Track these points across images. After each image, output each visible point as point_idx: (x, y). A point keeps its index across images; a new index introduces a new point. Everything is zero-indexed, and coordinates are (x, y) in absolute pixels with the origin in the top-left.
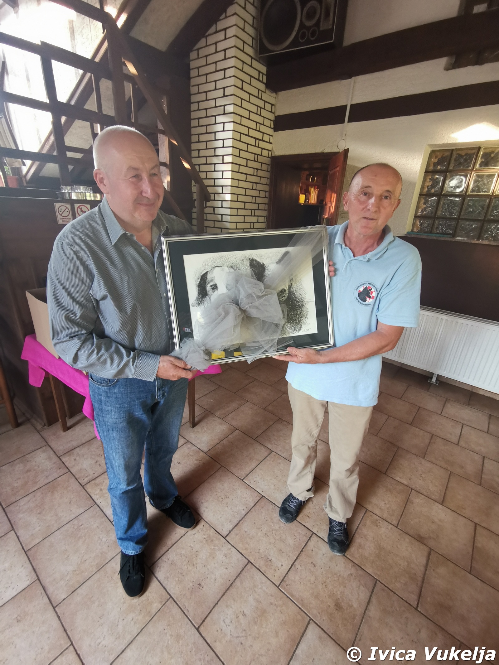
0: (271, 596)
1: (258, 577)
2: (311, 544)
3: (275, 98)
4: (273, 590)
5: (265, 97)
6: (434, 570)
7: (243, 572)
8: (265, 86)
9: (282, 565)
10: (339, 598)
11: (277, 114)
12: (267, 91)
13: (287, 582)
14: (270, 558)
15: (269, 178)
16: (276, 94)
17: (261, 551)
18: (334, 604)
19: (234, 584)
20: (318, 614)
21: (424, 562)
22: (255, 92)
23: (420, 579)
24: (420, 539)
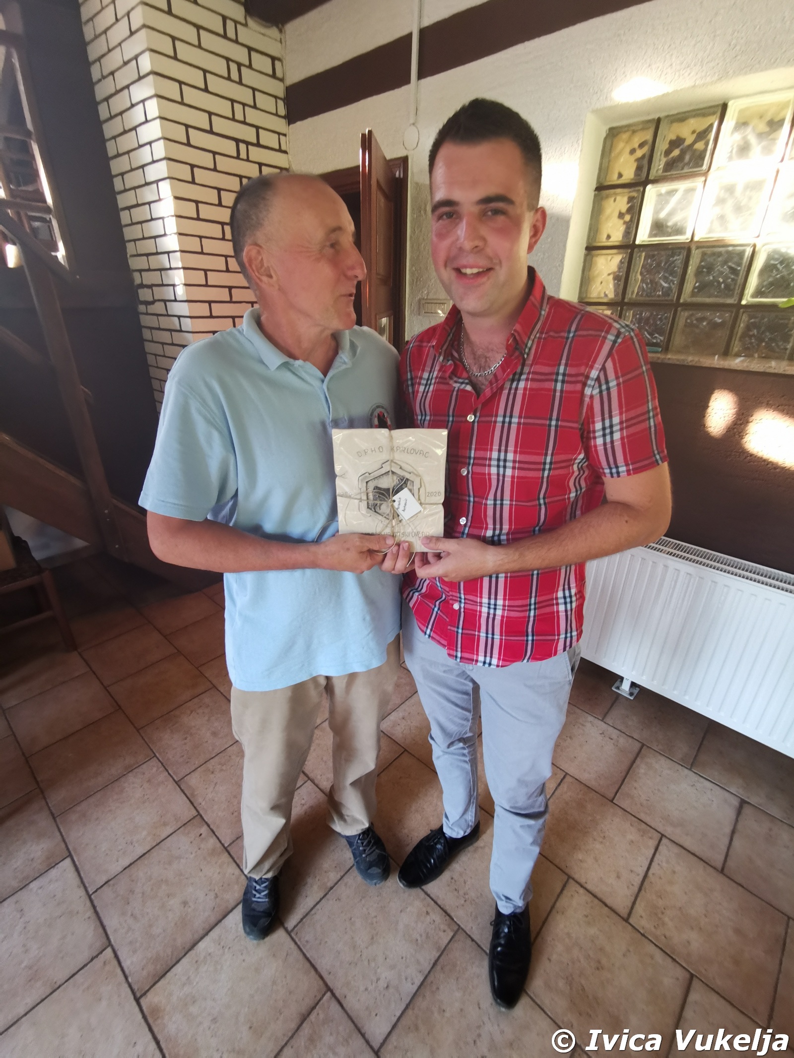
3: (278, 39)
5: (249, 36)
8: (242, 8)
11: (290, 80)
12: (251, 22)
16: (279, 29)
22: (213, 22)
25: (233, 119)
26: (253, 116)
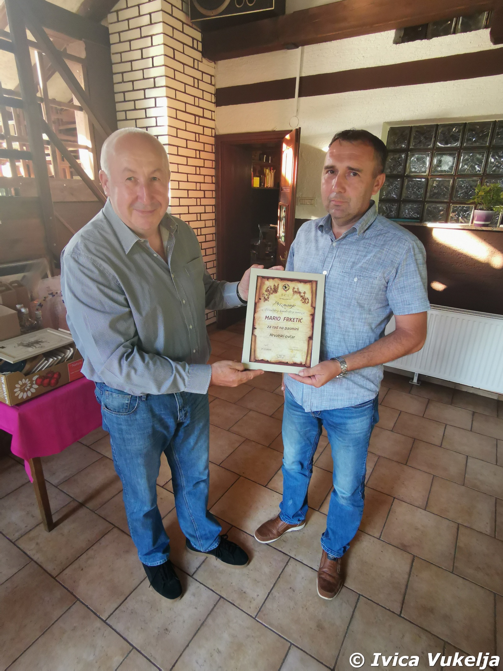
0: (248, 628)
1: (232, 611)
2: (289, 569)
3: (214, 68)
4: (249, 622)
5: (202, 67)
6: (417, 576)
7: (215, 609)
8: (201, 54)
9: (258, 595)
10: (321, 619)
11: (219, 86)
12: (204, 60)
13: (264, 612)
14: (244, 590)
15: (214, 161)
16: (215, 63)
17: (234, 584)
18: (315, 626)
19: (205, 623)
20: (299, 638)
21: (408, 569)
22: (190, 62)
23: (403, 587)
24: (403, 548)
25: (194, 105)
26: (203, 104)
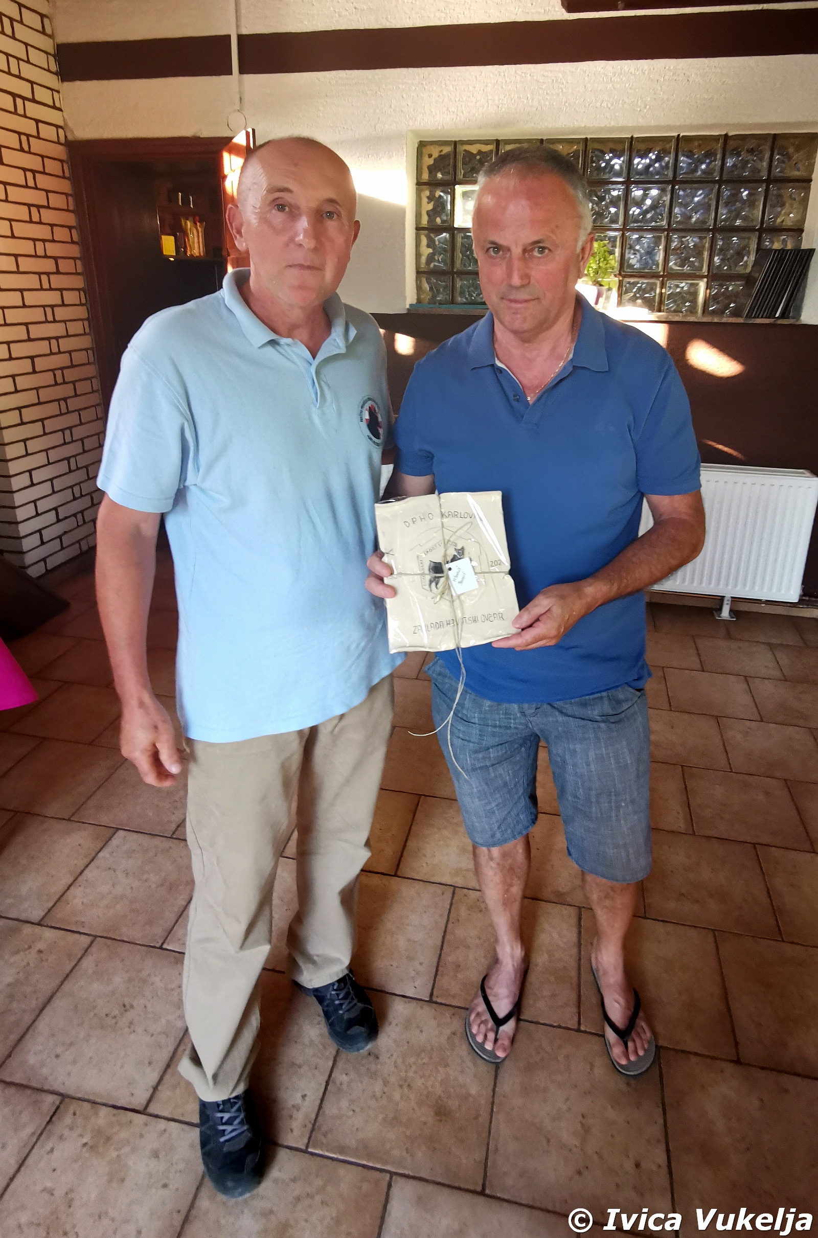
4: (296, 1163)
10: (440, 1097)
13: (324, 1129)
18: (432, 1114)
20: (405, 1154)
21: (574, 936)
24: (559, 899)
